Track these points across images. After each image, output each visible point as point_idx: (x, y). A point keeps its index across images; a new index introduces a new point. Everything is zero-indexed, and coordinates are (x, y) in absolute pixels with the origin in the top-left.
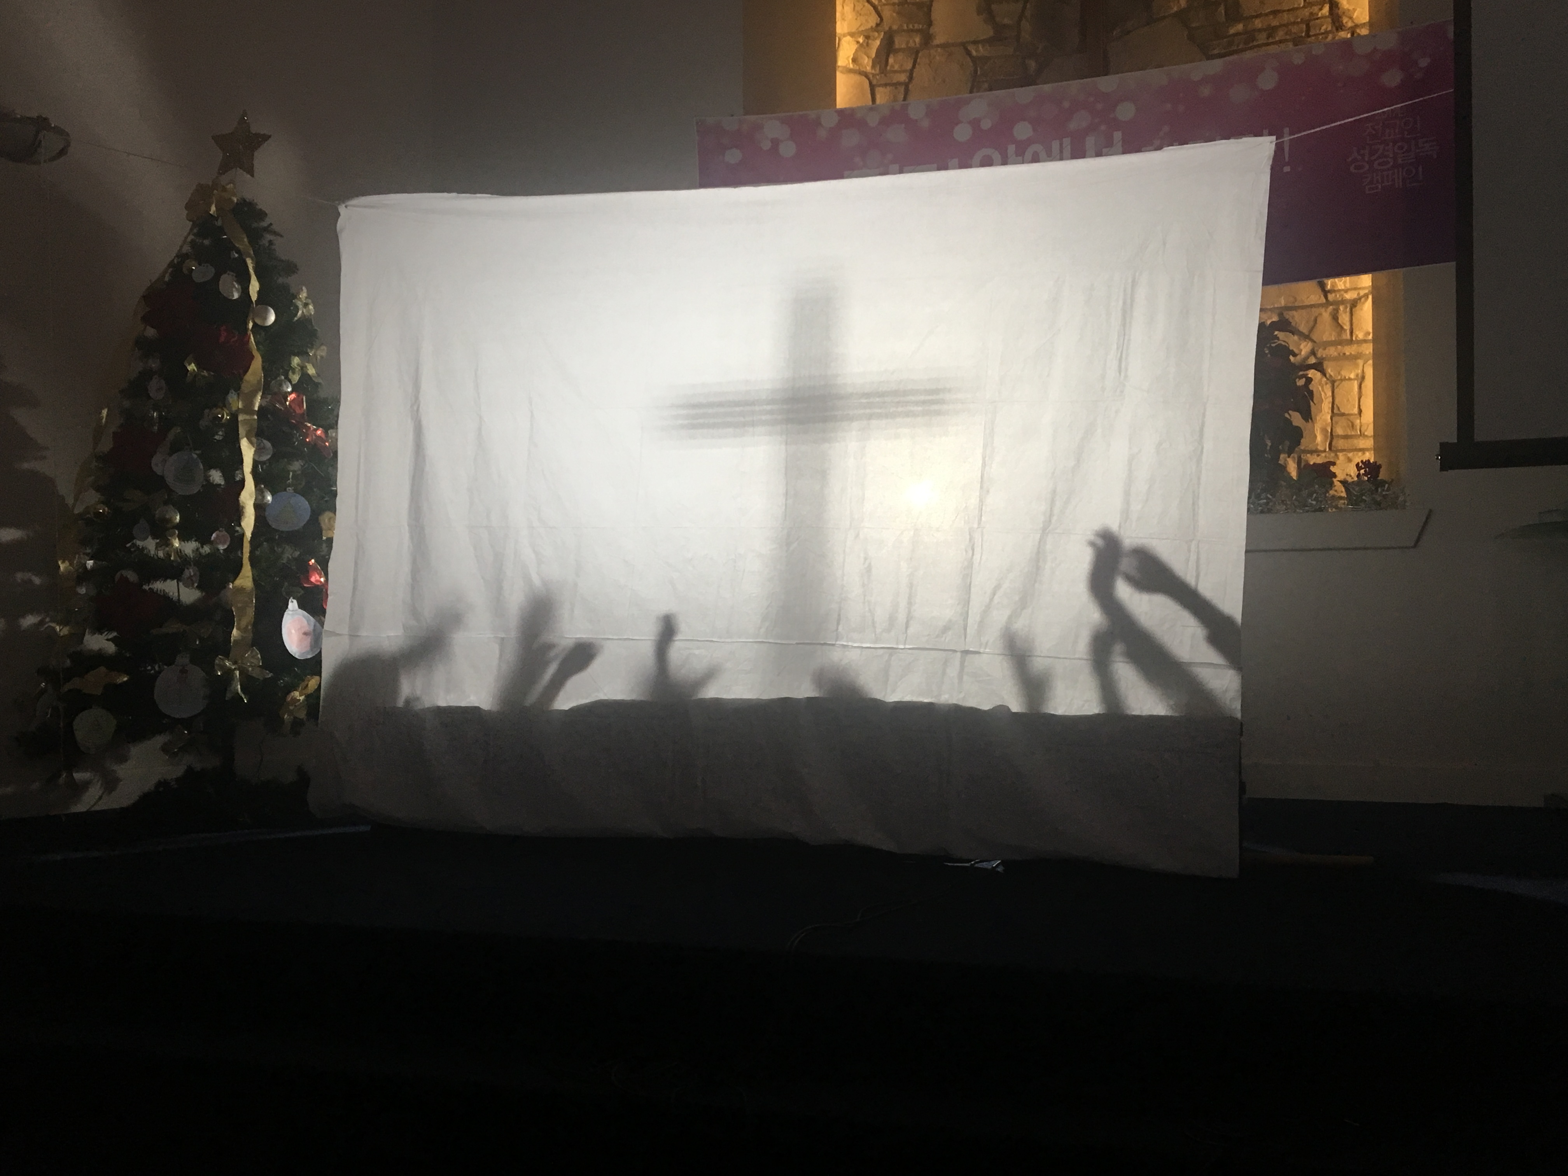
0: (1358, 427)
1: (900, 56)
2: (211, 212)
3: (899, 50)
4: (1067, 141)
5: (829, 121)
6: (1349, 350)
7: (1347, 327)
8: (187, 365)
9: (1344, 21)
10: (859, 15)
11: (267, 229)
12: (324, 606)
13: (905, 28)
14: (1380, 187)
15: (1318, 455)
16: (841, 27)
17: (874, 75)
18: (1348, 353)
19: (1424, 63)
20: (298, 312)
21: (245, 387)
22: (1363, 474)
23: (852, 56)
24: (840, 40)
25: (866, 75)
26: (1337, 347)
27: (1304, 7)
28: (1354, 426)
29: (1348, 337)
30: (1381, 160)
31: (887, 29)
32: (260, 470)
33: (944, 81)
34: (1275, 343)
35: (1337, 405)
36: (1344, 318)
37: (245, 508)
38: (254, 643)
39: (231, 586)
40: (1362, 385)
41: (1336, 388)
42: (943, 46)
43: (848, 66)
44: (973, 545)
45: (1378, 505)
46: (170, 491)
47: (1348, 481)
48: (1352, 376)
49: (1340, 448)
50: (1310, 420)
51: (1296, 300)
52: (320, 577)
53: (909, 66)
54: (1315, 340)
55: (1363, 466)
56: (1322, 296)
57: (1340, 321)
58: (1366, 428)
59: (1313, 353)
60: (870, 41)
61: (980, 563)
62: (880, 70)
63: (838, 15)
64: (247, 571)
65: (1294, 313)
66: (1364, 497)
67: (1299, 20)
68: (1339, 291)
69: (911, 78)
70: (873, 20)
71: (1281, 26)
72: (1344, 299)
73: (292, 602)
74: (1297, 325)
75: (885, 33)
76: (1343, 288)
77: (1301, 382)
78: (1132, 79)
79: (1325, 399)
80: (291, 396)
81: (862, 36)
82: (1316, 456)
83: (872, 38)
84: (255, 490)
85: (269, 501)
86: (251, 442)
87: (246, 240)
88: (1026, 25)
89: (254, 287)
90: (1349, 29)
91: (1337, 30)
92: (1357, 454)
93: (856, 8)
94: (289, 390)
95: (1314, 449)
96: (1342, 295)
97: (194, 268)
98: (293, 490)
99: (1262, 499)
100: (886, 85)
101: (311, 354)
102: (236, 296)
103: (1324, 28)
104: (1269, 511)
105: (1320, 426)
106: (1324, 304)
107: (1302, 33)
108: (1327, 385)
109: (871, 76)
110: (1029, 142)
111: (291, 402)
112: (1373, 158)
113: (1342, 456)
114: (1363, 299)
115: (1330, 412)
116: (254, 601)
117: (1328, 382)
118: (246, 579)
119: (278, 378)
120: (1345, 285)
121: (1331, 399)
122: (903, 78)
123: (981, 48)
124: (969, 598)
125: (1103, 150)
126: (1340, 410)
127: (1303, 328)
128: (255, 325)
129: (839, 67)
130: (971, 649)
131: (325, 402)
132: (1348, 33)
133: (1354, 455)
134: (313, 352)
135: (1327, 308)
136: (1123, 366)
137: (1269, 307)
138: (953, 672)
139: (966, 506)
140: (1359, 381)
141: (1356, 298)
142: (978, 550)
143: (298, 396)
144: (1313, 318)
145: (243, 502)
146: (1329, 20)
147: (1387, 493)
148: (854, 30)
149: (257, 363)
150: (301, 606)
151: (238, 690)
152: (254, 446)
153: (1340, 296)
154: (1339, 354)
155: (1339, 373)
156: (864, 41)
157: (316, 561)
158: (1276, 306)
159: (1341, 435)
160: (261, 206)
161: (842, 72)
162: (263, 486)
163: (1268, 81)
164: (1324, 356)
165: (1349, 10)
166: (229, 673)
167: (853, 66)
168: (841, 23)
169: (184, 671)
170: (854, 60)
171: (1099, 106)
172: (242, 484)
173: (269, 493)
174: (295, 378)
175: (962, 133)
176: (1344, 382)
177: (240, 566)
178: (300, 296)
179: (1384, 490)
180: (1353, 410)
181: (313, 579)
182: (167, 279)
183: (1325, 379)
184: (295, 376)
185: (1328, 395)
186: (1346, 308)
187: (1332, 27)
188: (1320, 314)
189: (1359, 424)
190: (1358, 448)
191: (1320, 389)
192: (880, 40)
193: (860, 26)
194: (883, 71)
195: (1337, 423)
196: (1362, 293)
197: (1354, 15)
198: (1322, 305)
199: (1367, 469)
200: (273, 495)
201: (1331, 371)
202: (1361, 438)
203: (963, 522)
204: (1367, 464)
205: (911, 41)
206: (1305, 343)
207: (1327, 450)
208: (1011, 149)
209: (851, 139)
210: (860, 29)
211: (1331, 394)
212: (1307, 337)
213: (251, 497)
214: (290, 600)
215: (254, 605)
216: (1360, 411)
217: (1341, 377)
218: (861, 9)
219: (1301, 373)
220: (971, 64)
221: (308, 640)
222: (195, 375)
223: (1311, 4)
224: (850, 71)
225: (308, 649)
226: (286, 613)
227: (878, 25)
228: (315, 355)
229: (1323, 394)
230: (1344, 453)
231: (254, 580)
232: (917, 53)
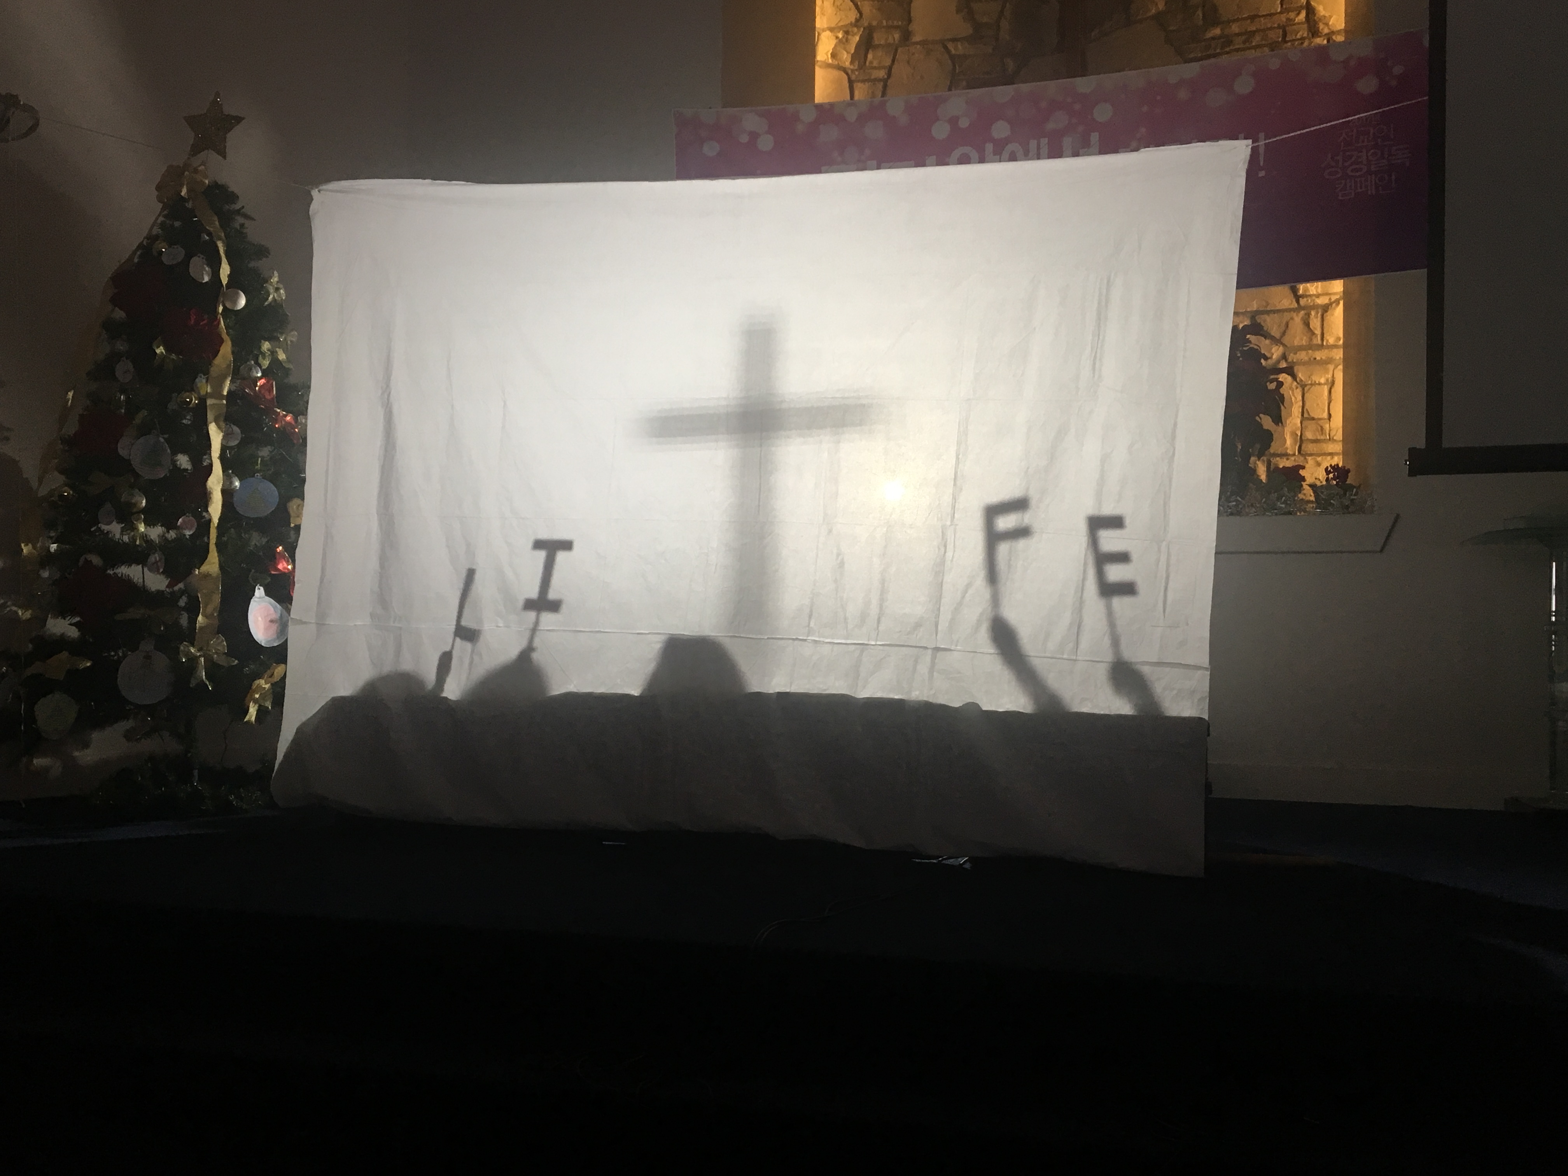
0: (1328, 432)
1: (879, 53)
2: (183, 194)
3: (878, 46)
4: (1044, 141)
5: (807, 116)
6: (1319, 355)
7: (1318, 332)
8: (155, 348)
9: (1321, 28)
10: (838, 10)
11: (238, 212)
12: (291, 593)
13: (885, 24)
14: (1353, 194)
15: (1288, 459)
16: (820, 22)
17: (852, 71)
18: (1318, 358)
19: (1398, 70)
20: (269, 296)
21: (214, 371)
22: (1331, 478)
23: (831, 52)
24: (819, 34)
25: (845, 70)
26: (1307, 353)
27: (1281, 13)
28: (1324, 430)
29: (1319, 342)
30: (1354, 167)
31: (866, 24)
32: (229, 455)
33: (922, 77)
34: (1248, 346)
35: (1307, 410)
36: (1315, 323)
37: (212, 493)
38: (220, 630)
39: (197, 572)
40: (1333, 390)
41: (1307, 392)
42: (923, 43)
43: (827, 61)
44: (946, 542)
45: (1346, 509)
46: (137, 476)
47: (1317, 485)
48: (1323, 381)
49: (1309, 452)
50: (1280, 424)
51: (1268, 304)
52: (288, 565)
53: (888, 62)
54: (1286, 344)
55: (1332, 471)
56: (1294, 300)
57: (1311, 327)
58: (1335, 433)
59: (1284, 357)
60: (849, 37)
61: (952, 561)
62: (859, 66)
63: (818, 9)
64: (213, 557)
65: (1266, 316)
66: (1332, 501)
67: (1276, 25)
68: (1310, 296)
69: (889, 74)
70: (853, 15)
71: (1258, 31)
72: (1316, 304)
73: (259, 589)
74: (1269, 329)
75: (864, 28)
76: (1315, 293)
77: (1272, 386)
78: (1109, 80)
79: (1296, 403)
80: (261, 381)
81: (841, 31)
82: (1285, 460)
83: (851, 33)
84: (223, 475)
85: (236, 487)
86: (219, 427)
87: (217, 223)
88: (1005, 25)
89: (225, 270)
90: (1325, 34)
91: (1313, 36)
92: (1326, 459)
93: (836, 3)
94: (259, 375)
95: (1284, 452)
96: (1314, 300)
97: (164, 250)
98: (261, 476)
99: (1230, 502)
100: (863, 81)
101: (281, 340)
102: (206, 279)
103: (1300, 33)
104: (1239, 513)
105: (1290, 430)
106: (1296, 308)
107: (1279, 38)
108: (1298, 390)
109: (850, 72)
110: (1005, 142)
111: (261, 387)
112: (1346, 164)
113: (1311, 460)
114: (1334, 305)
115: (1300, 416)
116: (220, 588)
117: (1299, 386)
118: (212, 564)
119: (248, 363)
120: (1317, 291)
121: (1301, 404)
122: (882, 74)
123: (960, 47)
124: (941, 595)
125: (1080, 150)
126: (1310, 414)
127: (1275, 332)
128: (225, 307)
129: (818, 61)
130: (942, 646)
131: (295, 388)
132: (1324, 39)
133: (1322, 458)
134: (283, 337)
135: (1299, 312)
136: (1097, 366)
137: (1241, 311)
138: (923, 668)
139: (939, 504)
140: (1329, 386)
141: (1326, 304)
142: (950, 547)
143: (268, 382)
144: (1284, 323)
145: (211, 488)
146: (1306, 26)
147: (1355, 497)
148: (833, 25)
149: (226, 349)
150: (268, 593)
151: (202, 676)
152: (222, 431)
153: (1311, 301)
154: (1310, 359)
155: (1309, 377)
156: (843, 37)
157: (283, 548)
158: (1248, 310)
159: (1311, 440)
160: (233, 188)
161: (820, 67)
162: (231, 471)
163: (1244, 85)
164: (1295, 361)
165: (1325, 17)
166: (193, 660)
167: (832, 61)
168: (821, 18)
169: (148, 657)
170: (834, 55)
171: (1077, 107)
172: (209, 470)
173: (236, 478)
174: (266, 363)
175: (940, 130)
176: (1313, 387)
177: (207, 551)
178: (272, 280)
179: (1352, 495)
180: (1322, 414)
181: (280, 567)
182: (136, 260)
183: (1295, 383)
184: (265, 362)
185: (1298, 400)
186: (1317, 313)
187: (1308, 34)
188: (1292, 319)
189: (1328, 428)
190: (1327, 452)
191: (1291, 392)
192: (859, 35)
193: (839, 21)
194: (862, 66)
195: (1306, 427)
196: (1334, 298)
197: (1330, 21)
198: (1293, 310)
199: (1336, 474)
200: (240, 481)
201: (1302, 375)
202: (1330, 442)
203: (936, 519)
204: (1335, 468)
205: (890, 38)
206: (1277, 347)
207: (1297, 454)
208: (989, 147)
209: (829, 134)
210: (840, 24)
211: (1301, 399)
212: (1277, 341)
213: (219, 483)
214: (257, 587)
215: (220, 591)
216: (1330, 415)
217: (1312, 381)
218: (841, 5)
219: (1272, 377)
220: (949, 61)
221: (275, 627)
222: (163, 358)
223: (1288, 10)
224: (828, 66)
225: (275, 636)
226: (252, 600)
227: (857, 20)
228: (285, 339)
229: (1293, 399)
230: (1313, 457)
231: (221, 567)
232: (896, 50)
